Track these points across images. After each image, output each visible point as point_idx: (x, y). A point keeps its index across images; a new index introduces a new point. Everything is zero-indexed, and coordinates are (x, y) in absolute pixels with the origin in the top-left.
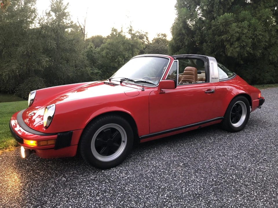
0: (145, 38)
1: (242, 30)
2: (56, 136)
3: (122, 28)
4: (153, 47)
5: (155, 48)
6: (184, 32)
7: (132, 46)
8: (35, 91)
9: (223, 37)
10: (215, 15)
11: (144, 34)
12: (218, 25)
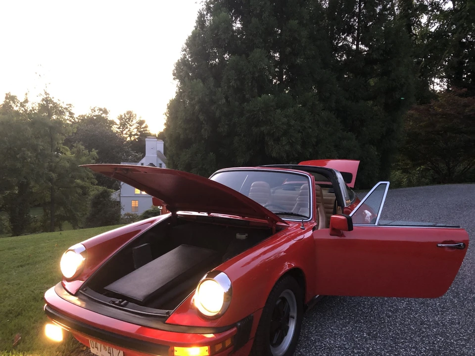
0: (67, 114)
1: (288, 120)
2: (235, 329)
3: (26, 94)
4: (86, 131)
5: (88, 132)
6: (201, 117)
7: (51, 128)
8: (79, 246)
9: (262, 129)
10: (247, 96)
11: (64, 106)
12: (254, 111)
